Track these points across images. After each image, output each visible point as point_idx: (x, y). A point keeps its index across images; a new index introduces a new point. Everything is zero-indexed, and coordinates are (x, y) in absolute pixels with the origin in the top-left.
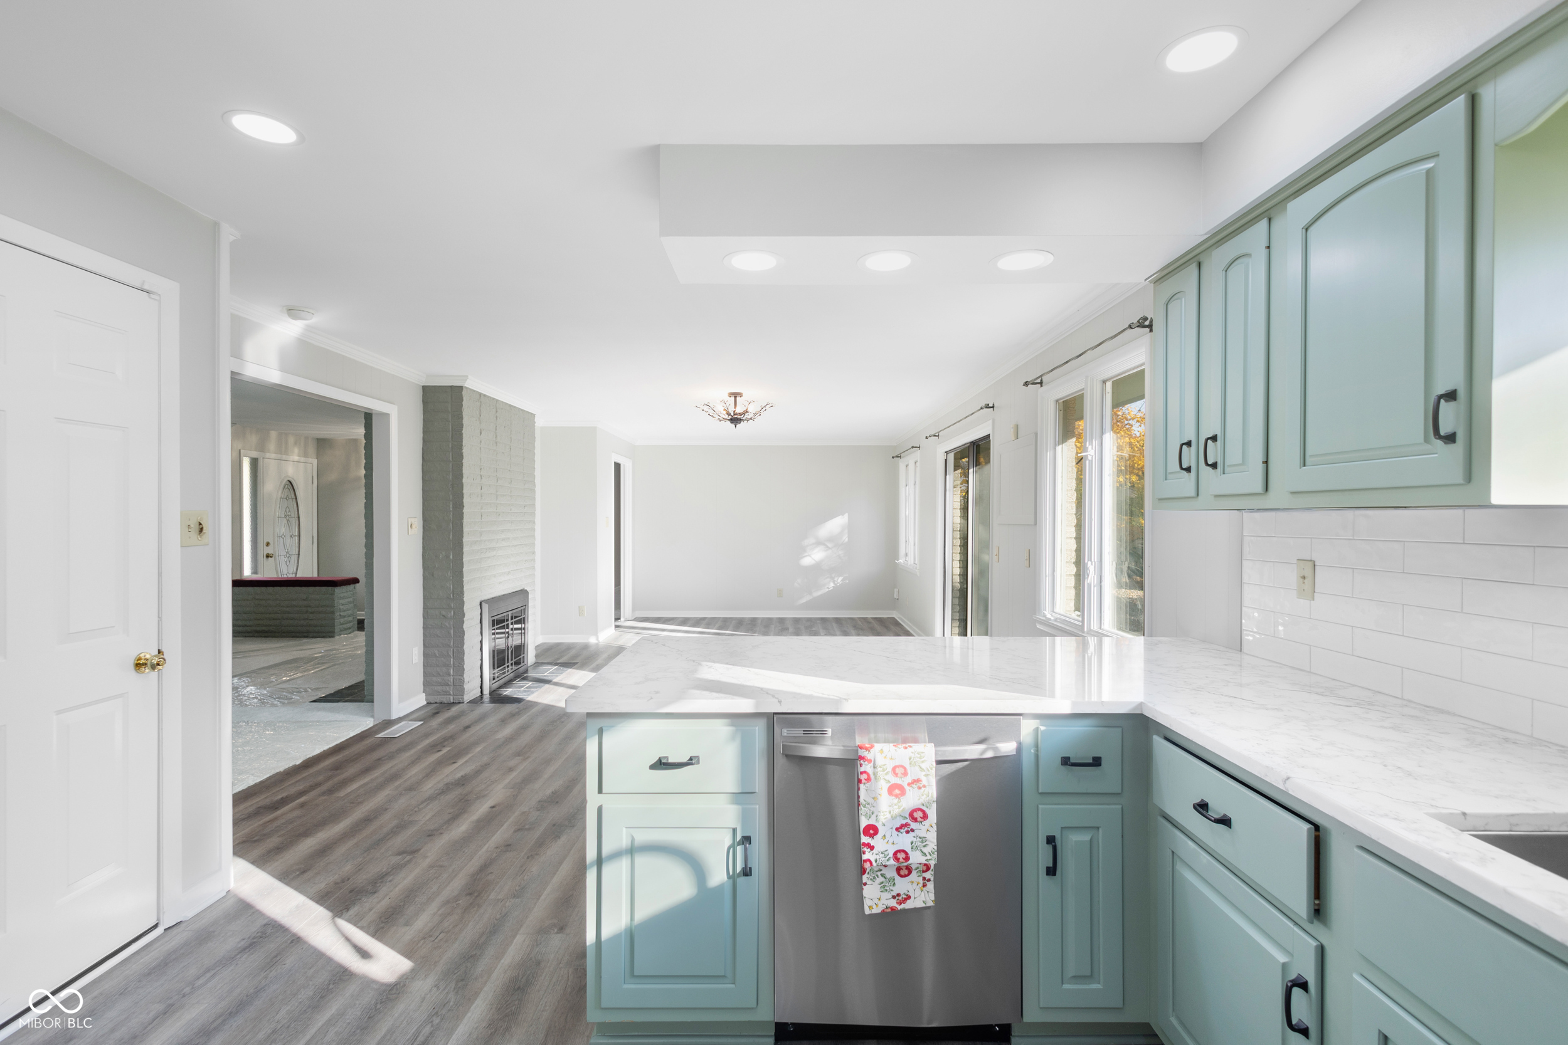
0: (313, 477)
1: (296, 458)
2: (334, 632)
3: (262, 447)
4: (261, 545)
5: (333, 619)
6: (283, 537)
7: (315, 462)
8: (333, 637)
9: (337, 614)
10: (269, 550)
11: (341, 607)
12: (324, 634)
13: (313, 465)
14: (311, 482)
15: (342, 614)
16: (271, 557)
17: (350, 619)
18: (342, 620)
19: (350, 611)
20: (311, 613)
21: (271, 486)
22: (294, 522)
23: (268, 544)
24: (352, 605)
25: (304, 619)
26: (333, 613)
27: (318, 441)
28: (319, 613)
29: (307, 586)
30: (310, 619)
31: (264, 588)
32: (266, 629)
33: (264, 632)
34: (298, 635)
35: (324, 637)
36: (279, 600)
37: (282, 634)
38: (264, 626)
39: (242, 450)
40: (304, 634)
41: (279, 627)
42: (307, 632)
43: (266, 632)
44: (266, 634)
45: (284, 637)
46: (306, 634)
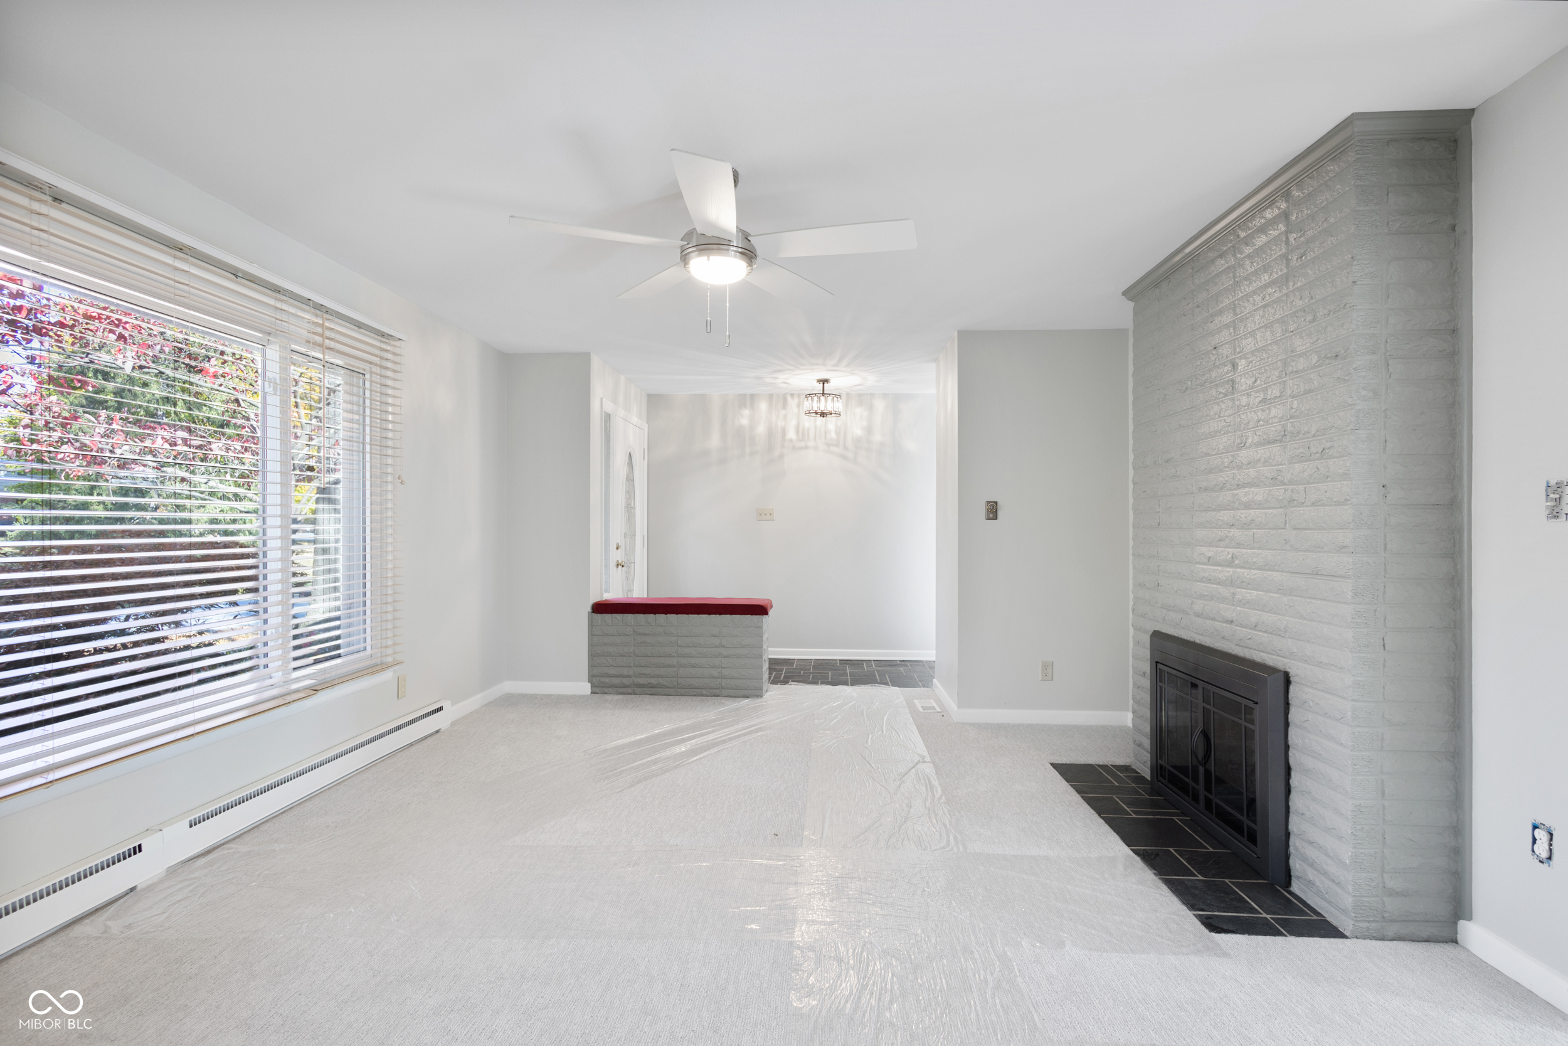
0: (644, 451)
1: (635, 419)
2: (761, 689)
3: (615, 400)
4: (613, 546)
5: (761, 667)
7: (646, 427)
8: (761, 696)
10: (619, 556)
12: (747, 692)
13: (644, 432)
14: (643, 459)
15: (765, 658)
16: (623, 566)
18: (765, 668)
20: (725, 657)
21: (619, 462)
23: (618, 548)
25: (715, 667)
26: (761, 657)
27: (649, 396)
28: (738, 657)
29: (720, 614)
30: (723, 666)
31: (651, 617)
32: (654, 681)
33: (651, 687)
34: (704, 692)
35: (747, 697)
36: (675, 636)
37: (679, 690)
38: (650, 677)
39: (604, 400)
40: (714, 690)
41: (674, 679)
42: (718, 689)
43: (654, 687)
44: (654, 690)
45: (682, 695)
46: (717, 691)
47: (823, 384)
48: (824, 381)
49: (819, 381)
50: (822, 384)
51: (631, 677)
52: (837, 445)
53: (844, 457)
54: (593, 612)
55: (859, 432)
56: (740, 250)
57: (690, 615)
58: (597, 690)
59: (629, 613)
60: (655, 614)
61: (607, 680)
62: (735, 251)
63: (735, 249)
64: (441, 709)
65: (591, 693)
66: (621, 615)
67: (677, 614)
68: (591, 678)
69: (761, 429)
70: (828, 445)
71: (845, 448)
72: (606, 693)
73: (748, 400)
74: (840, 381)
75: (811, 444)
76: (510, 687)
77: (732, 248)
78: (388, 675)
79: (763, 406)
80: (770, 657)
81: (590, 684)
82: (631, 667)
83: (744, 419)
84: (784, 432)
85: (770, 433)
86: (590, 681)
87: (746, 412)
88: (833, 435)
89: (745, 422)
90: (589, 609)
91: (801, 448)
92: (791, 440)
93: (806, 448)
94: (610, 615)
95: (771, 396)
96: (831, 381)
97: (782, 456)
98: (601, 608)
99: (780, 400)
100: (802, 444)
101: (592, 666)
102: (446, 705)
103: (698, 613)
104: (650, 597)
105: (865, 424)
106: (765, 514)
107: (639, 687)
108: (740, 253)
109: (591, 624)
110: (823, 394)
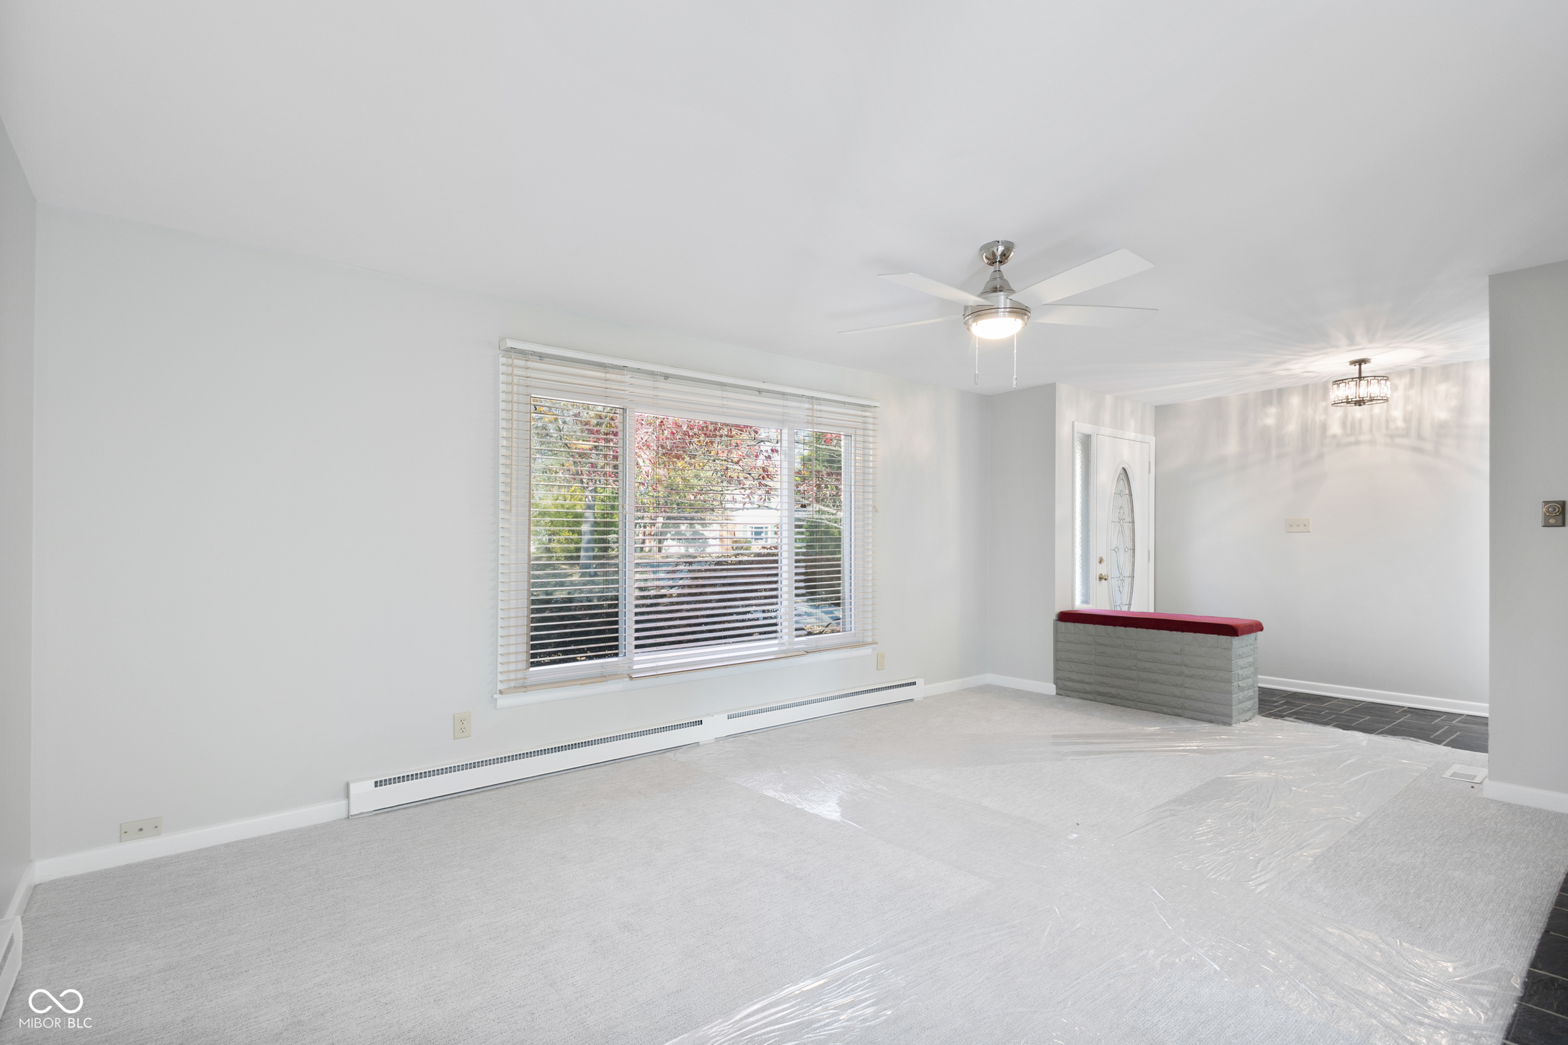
0: (1150, 463)
1: (1132, 435)
2: (1231, 717)
3: (1096, 420)
4: (1094, 560)
5: (1230, 693)
6: (1116, 550)
7: (1152, 440)
8: (1230, 724)
9: (1235, 684)
10: (1102, 570)
11: (1240, 672)
12: (1212, 717)
13: (1150, 446)
14: (1148, 471)
15: (1240, 683)
16: (1106, 579)
17: (1250, 693)
18: (1241, 695)
19: (1250, 680)
20: (1188, 676)
21: (1105, 478)
22: (1127, 527)
23: (1101, 561)
24: (1252, 669)
25: (1176, 685)
26: (1230, 682)
27: (1157, 407)
28: (1203, 679)
29: (1183, 631)
30: (1186, 685)
31: (1110, 628)
32: (1113, 691)
33: (1110, 697)
34: (1165, 709)
35: (1211, 722)
36: (1134, 649)
37: (1140, 704)
38: (1110, 687)
39: (1076, 423)
40: (1176, 709)
41: (1134, 692)
42: (1181, 709)
43: (1114, 697)
44: (1114, 700)
45: (1141, 709)
46: (1180, 711)
47: (1360, 365)
48: (1361, 362)
49: (1353, 363)
50: (1357, 366)
51: (1092, 684)
52: (1407, 435)
53: (1417, 450)
54: (1058, 620)
55: (1442, 415)
56: (1008, 310)
57: (1150, 630)
58: (1061, 692)
59: (1090, 624)
60: (1115, 626)
61: (1070, 684)
62: (1004, 312)
63: (1002, 310)
64: (914, 683)
65: (1057, 694)
66: (1083, 625)
67: (1137, 627)
68: (1057, 681)
69: (1292, 427)
70: (1392, 437)
71: (1420, 437)
72: (1069, 696)
73: (1276, 396)
74: (1381, 358)
75: (1365, 437)
76: (990, 678)
77: (1000, 310)
78: (867, 651)
79: (1295, 401)
80: (1260, 685)
81: (1055, 686)
82: (1091, 674)
83: (1270, 418)
84: (1324, 427)
85: (1305, 430)
86: (1055, 683)
87: (1273, 410)
88: (1400, 423)
89: (1270, 421)
90: (1054, 617)
91: (1349, 444)
92: (1334, 436)
93: (1357, 443)
94: (1072, 624)
95: (1305, 388)
96: (1372, 361)
97: (1321, 456)
98: (1067, 617)
99: (1316, 389)
100: (1352, 439)
101: (1057, 669)
102: (919, 682)
103: (1159, 629)
104: (1157, 612)
105: (1453, 403)
106: (1298, 526)
107: (1100, 695)
108: (1009, 312)
109: (1056, 632)
110: (1360, 378)
